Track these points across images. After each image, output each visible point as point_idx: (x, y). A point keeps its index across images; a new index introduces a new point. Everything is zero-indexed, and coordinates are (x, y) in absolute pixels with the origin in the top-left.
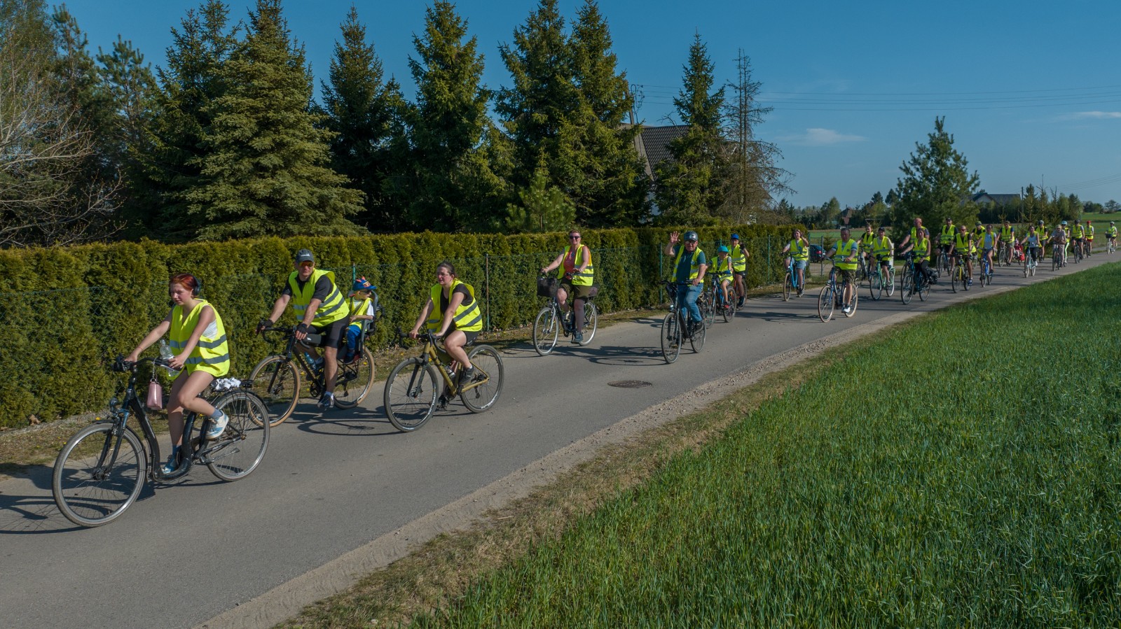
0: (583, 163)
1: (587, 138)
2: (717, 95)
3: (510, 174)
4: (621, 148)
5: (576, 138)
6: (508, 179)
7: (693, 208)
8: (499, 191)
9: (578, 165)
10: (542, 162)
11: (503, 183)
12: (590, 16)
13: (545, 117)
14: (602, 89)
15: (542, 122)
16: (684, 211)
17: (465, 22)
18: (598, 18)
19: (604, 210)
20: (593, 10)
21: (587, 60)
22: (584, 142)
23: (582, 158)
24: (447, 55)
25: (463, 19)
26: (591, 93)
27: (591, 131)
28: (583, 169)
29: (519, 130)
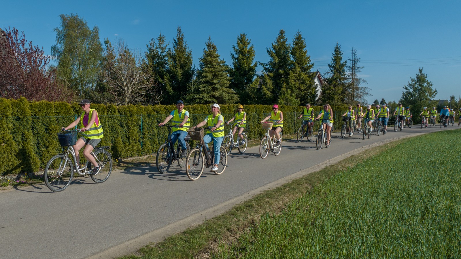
0: (297, 86)
1: (298, 78)
2: (344, 63)
3: (271, 90)
4: (310, 81)
5: (294, 78)
6: (271, 92)
7: (336, 101)
8: (268, 96)
10: (284, 86)
11: (270, 93)
12: (299, 38)
13: (283, 71)
14: (303, 62)
15: (282, 73)
16: (333, 102)
17: (250, 40)
18: (301, 38)
19: (303, 102)
20: (300, 36)
21: (298, 52)
22: (297, 79)
23: (297, 84)
24: (244, 51)
25: (249, 39)
26: (300, 63)
27: (299, 75)
28: (297, 88)
29: (274, 76)
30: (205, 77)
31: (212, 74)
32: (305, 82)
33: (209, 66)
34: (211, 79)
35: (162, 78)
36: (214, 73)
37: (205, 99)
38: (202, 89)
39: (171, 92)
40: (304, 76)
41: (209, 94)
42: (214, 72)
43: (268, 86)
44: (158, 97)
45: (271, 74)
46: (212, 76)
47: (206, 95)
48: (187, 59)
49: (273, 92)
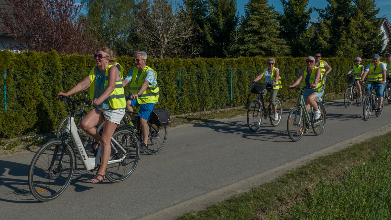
0: (359, 35)
1: (361, 26)
3: (328, 40)
4: (374, 29)
5: (356, 26)
6: (328, 42)
8: (325, 47)
9: (357, 36)
10: (344, 35)
11: (327, 44)
13: (343, 18)
14: (367, 7)
15: (342, 20)
19: (366, 54)
22: (360, 27)
23: (359, 33)
26: (363, 9)
27: (363, 23)
28: (360, 38)
29: (331, 24)
30: (251, 25)
31: (259, 22)
32: (369, 30)
33: (256, 13)
34: (258, 27)
35: (202, 27)
36: (261, 21)
37: (251, 51)
38: (247, 39)
39: (211, 42)
40: (368, 23)
41: (256, 45)
42: (261, 19)
43: (325, 35)
44: (197, 48)
45: (329, 21)
46: (259, 24)
47: (251, 46)
48: (231, 4)
49: (330, 42)
